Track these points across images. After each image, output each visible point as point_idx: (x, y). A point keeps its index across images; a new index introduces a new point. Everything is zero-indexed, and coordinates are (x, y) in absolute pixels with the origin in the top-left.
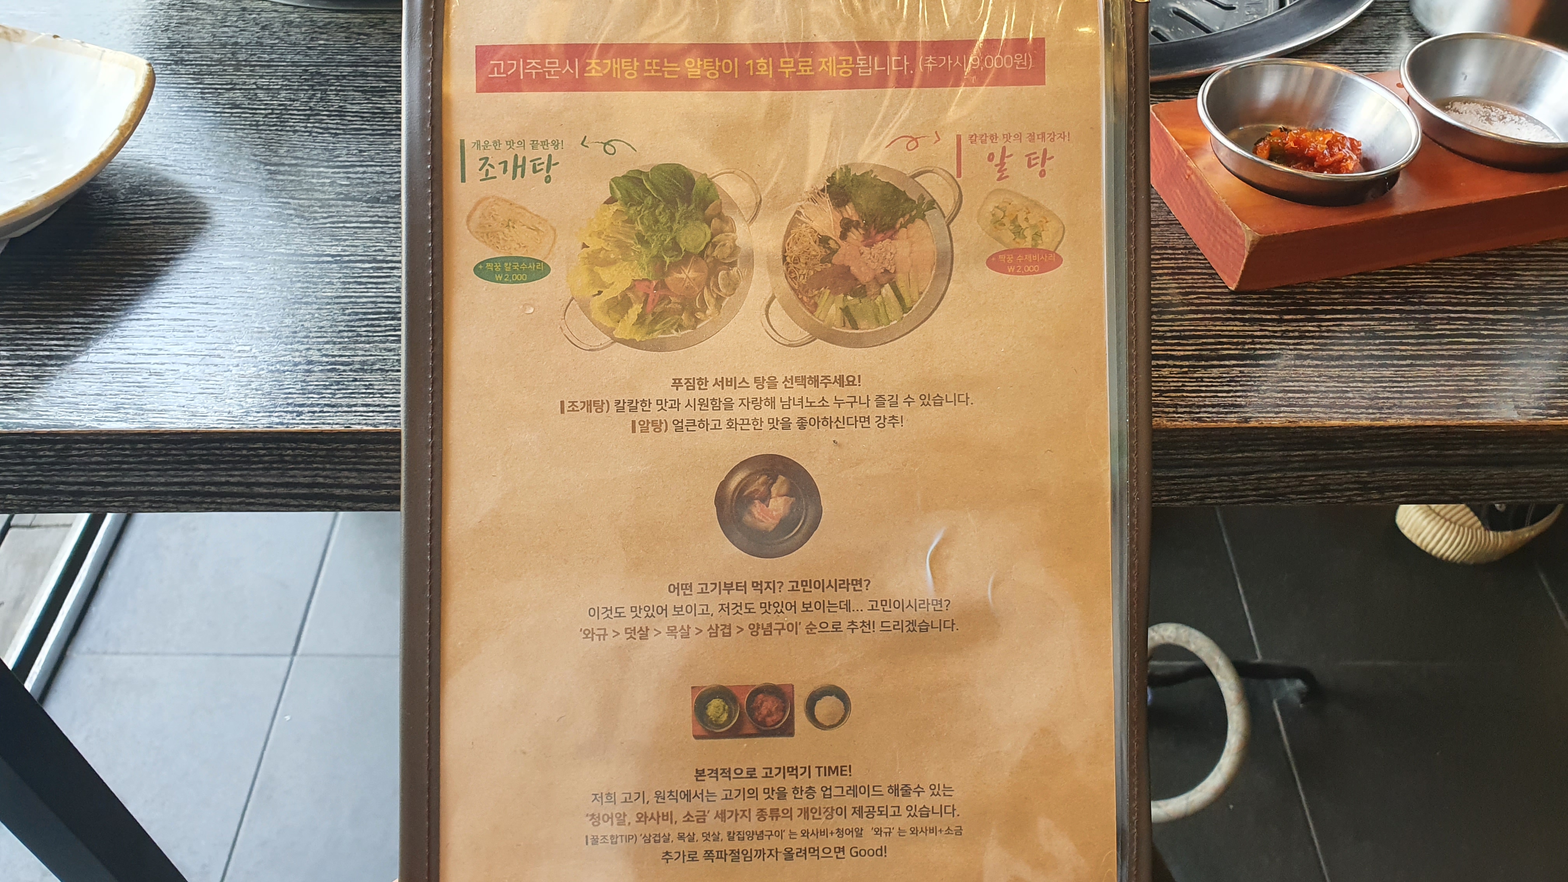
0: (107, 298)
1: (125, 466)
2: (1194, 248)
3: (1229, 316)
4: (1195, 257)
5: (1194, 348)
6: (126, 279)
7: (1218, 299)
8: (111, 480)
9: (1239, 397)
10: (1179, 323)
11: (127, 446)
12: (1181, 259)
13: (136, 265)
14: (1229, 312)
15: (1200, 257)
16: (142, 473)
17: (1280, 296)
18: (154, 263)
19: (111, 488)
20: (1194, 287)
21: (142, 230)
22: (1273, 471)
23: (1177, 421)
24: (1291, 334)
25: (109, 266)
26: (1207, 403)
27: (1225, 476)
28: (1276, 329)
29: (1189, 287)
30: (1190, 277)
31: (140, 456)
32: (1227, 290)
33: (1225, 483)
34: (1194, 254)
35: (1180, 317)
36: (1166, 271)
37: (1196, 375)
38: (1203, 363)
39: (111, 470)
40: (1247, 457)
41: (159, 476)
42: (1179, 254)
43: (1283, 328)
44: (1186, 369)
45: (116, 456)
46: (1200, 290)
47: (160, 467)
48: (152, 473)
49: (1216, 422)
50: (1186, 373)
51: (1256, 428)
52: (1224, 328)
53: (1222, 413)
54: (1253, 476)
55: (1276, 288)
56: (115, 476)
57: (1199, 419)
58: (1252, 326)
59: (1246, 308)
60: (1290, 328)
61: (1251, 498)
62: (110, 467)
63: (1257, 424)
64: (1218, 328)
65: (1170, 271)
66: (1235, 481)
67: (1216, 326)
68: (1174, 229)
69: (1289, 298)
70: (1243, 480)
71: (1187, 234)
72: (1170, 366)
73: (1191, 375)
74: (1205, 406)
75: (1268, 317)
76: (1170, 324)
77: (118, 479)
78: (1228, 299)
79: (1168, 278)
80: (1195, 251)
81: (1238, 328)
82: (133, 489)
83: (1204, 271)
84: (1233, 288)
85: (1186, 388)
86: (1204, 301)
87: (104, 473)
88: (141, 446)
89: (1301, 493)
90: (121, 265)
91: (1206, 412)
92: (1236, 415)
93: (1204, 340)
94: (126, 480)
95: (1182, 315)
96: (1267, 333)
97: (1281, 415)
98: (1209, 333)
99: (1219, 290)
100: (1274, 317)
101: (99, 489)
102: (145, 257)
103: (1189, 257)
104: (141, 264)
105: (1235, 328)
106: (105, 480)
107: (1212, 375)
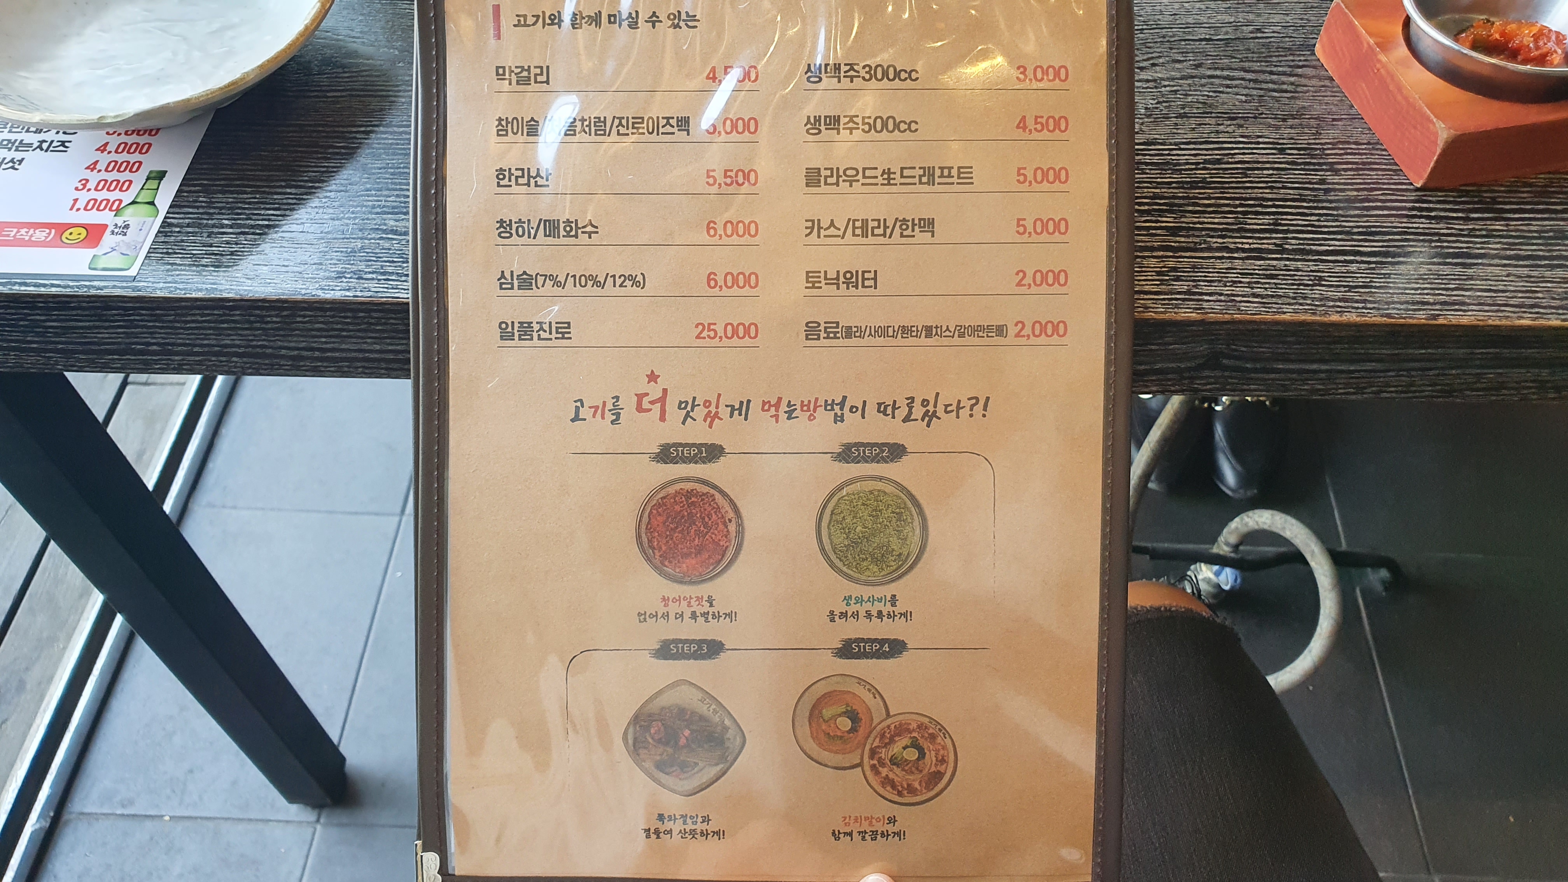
0: (316, 169)
1: (344, 334)
2: (1377, 143)
3: (1414, 213)
4: (1379, 152)
5: (1380, 244)
6: (331, 151)
7: (1403, 196)
8: (328, 346)
9: (1427, 294)
10: (1365, 219)
11: (349, 314)
12: (1365, 154)
13: (337, 137)
14: (1413, 209)
15: (1384, 153)
16: (359, 341)
17: (1467, 193)
18: (354, 135)
19: (329, 354)
20: (1379, 183)
21: (338, 103)
22: (1452, 368)
23: (1366, 316)
24: (1478, 233)
25: (312, 137)
26: (1396, 300)
27: (1404, 370)
28: (1461, 227)
29: (1373, 183)
30: (1375, 173)
31: (359, 324)
32: (1412, 187)
33: (1403, 378)
34: (1377, 149)
35: (1365, 213)
36: (1350, 166)
37: (1383, 272)
38: (1390, 259)
39: (331, 337)
40: (1430, 353)
41: (375, 343)
42: (1363, 149)
43: (1470, 227)
44: (1374, 266)
45: (338, 323)
46: (1385, 187)
47: (377, 335)
48: (369, 340)
49: (1404, 318)
50: (1373, 269)
51: (1444, 325)
52: (1410, 225)
53: (1410, 310)
54: (1431, 373)
55: (1461, 185)
56: (334, 343)
57: (1389, 316)
58: (1437, 223)
59: (1431, 205)
60: (1477, 227)
61: (1427, 393)
62: (331, 333)
63: (1445, 322)
64: (1403, 225)
65: (1354, 166)
66: (1413, 376)
67: (1402, 223)
68: (1357, 123)
69: (1476, 197)
70: (1421, 375)
71: (1370, 129)
72: (1357, 262)
73: (1378, 272)
74: (1393, 303)
75: (1455, 215)
76: (1356, 219)
77: (336, 345)
78: (1412, 196)
79: (1352, 173)
80: (1379, 147)
81: (1425, 226)
82: (349, 355)
83: (1388, 167)
84: (1419, 186)
85: (1374, 284)
86: (1389, 197)
87: (324, 340)
88: (361, 314)
89: (1478, 390)
90: (324, 137)
91: (1394, 308)
92: (1424, 312)
93: (1391, 237)
94: (344, 346)
95: (1368, 211)
96: (1453, 231)
97: (1470, 313)
98: (1395, 230)
99: (1404, 187)
100: (1460, 215)
101: (317, 354)
102: (345, 130)
103: (1373, 152)
104: (342, 137)
105: (1422, 226)
106: (324, 346)
107: (1399, 272)
